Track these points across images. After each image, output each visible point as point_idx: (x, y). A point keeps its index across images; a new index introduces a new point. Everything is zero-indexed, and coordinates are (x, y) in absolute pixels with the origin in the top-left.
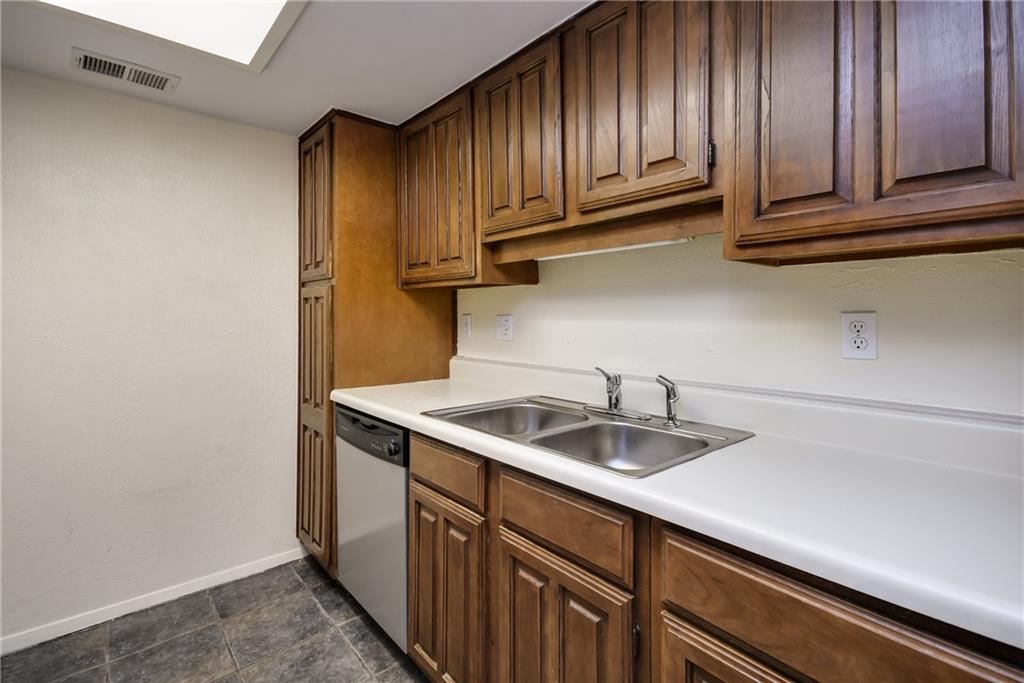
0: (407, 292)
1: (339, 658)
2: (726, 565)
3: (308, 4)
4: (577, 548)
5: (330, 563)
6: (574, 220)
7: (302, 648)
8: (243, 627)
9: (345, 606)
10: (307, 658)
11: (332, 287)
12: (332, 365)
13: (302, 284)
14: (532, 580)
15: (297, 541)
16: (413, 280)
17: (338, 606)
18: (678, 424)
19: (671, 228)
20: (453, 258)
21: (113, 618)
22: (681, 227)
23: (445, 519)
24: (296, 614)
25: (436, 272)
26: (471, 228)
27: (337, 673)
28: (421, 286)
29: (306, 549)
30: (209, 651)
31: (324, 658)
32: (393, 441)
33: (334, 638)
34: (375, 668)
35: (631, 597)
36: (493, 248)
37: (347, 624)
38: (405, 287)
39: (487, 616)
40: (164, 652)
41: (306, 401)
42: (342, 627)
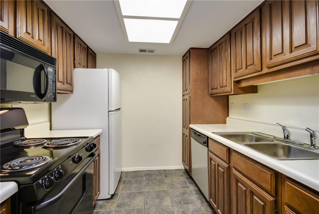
0: (212, 97)
1: (191, 196)
2: (308, 194)
3: (193, 1)
4: (256, 179)
5: (190, 172)
6: (265, 71)
7: (182, 190)
8: (169, 181)
9: (194, 184)
10: (183, 193)
11: (190, 96)
12: (190, 117)
13: (183, 96)
14: (243, 187)
15: (183, 164)
16: (213, 94)
17: (192, 183)
18: (317, 148)
19: (308, 70)
20: (225, 86)
21: (146, 170)
22: (312, 70)
23: (218, 164)
24: (181, 182)
25: (219, 91)
26: (230, 76)
27: (190, 199)
28: (215, 95)
29: (184, 167)
30: (162, 183)
31: (187, 195)
32: (204, 140)
33: (190, 191)
34: (201, 202)
35: (274, 199)
36: (238, 82)
37: (194, 189)
38: (211, 96)
39: (230, 195)
40: (154, 180)
41: (184, 127)
42: (192, 189)
